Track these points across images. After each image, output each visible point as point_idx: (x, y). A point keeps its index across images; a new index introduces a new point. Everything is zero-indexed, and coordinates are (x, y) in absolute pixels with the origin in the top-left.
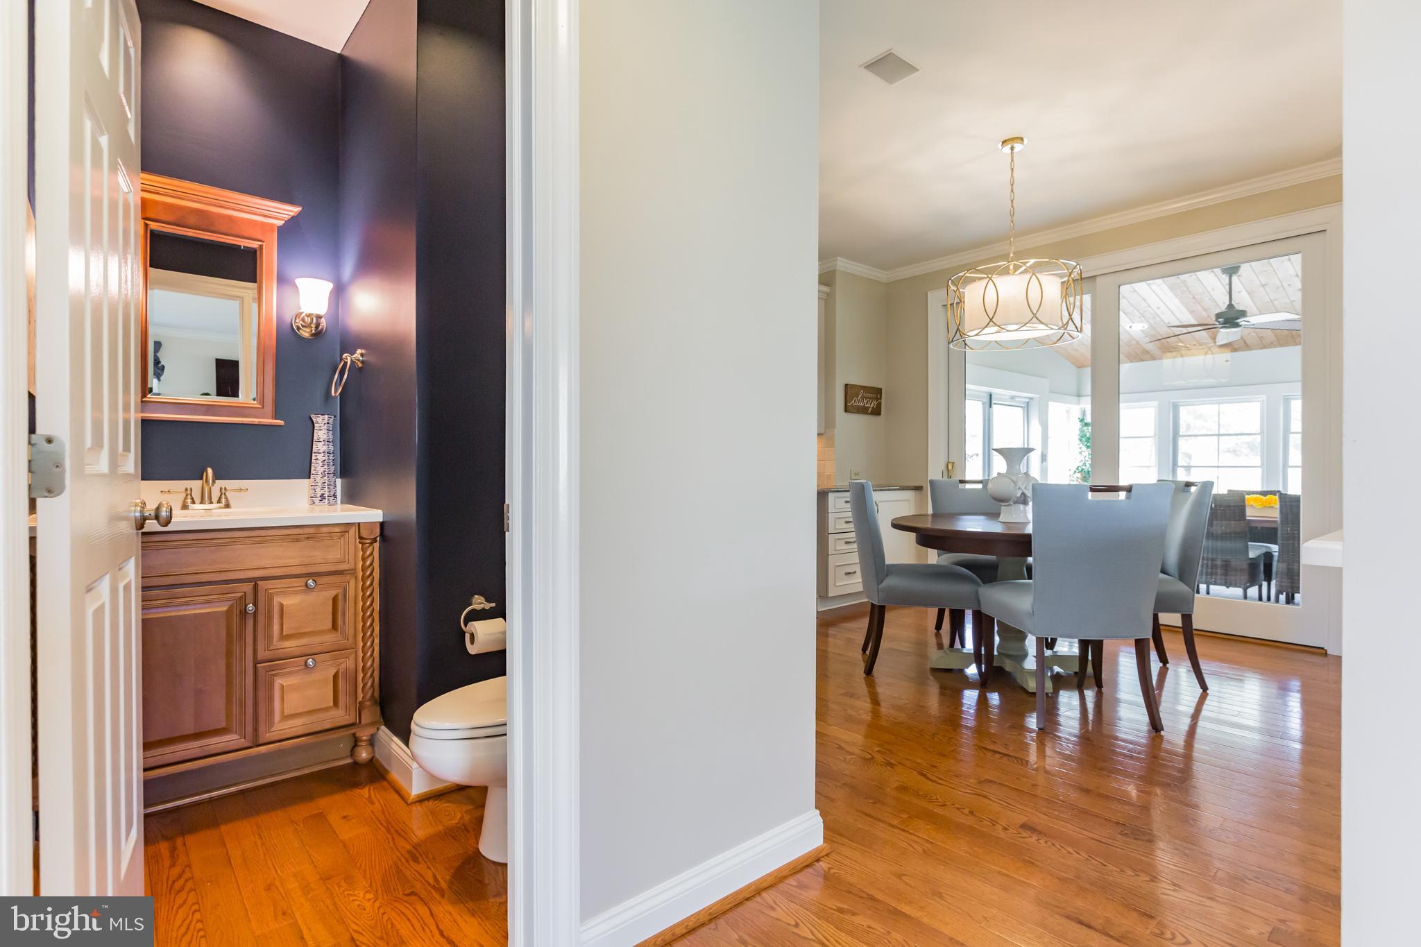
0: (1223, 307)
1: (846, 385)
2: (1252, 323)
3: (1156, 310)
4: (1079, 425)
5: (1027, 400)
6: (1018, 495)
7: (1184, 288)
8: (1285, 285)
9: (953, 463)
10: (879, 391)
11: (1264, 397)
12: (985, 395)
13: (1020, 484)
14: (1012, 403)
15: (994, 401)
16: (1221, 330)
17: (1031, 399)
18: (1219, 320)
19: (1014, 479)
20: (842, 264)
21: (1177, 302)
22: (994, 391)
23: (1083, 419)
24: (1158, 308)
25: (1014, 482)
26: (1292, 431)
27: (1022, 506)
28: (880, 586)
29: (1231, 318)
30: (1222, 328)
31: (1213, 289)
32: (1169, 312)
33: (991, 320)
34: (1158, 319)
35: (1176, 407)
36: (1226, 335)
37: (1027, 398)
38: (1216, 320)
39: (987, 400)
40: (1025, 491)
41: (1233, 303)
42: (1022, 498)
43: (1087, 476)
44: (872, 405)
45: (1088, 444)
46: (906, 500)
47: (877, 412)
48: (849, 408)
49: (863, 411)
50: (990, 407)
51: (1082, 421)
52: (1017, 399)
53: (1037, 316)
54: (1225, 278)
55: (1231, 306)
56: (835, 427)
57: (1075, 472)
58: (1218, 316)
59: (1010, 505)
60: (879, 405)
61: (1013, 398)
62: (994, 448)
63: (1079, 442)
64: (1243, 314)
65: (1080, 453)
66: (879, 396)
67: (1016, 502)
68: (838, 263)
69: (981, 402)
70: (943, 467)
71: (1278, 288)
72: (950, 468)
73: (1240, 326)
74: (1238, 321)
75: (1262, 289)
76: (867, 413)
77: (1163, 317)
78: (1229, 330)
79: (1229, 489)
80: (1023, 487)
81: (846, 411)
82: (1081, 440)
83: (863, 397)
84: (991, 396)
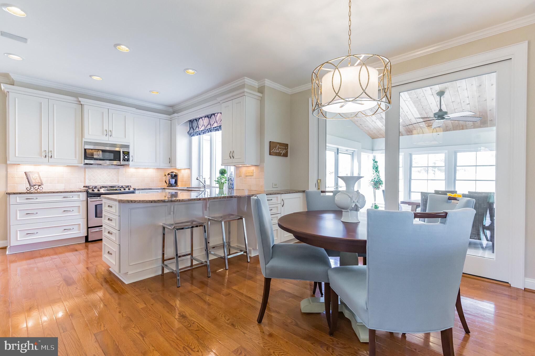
0: (437, 110)
1: (270, 142)
2: (450, 117)
3: (406, 113)
4: (372, 162)
5: (353, 152)
6: (353, 206)
7: (419, 103)
8: (462, 102)
9: (320, 180)
10: (287, 145)
11: (447, 151)
12: (336, 149)
13: (354, 200)
14: (346, 153)
15: (339, 152)
16: (437, 121)
17: (354, 151)
18: (435, 116)
19: (351, 196)
20: (268, 83)
21: (415, 109)
22: (339, 147)
23: (375, 160)
24: (407, 112)
25: (350, 198)
26: (458, 165)
27: (355, 212)
28: (267, 266)
29: (441, 115)
30: (436, 119)
31: (431, 104)
32: (412, 114)
33: (337, 94)
34: (406, 117)
35: (411, 155)
36: (438, 123)
37: (353, 151)
38: (434, 116)
39: (336, 151)
40: (357, 204)
41: (441, 108)
42: (356, 208)
43: (376, 183)
44: (283, 152)
45: (376, 170)
46: (299, 198)
47: (286, 155)
48: (271, 153)
49: (278, 154)
50: (338, 154)
51: (374, 160)
52: (349, 151)
53: (366, 91)
54: (438, 98)
55: (440, 110)
56: (264, 162)
57: (371, 181)
58: (435, 114)
59: (348, 211)
60: (287, 152)
61: (347, 150)
62: (339, 176)
63: (373, 169)
64: (446, 113)
65: (373, 174)
66: (287, 148)
67: (351, 210)
68: (266, 82)
69: (334, 152)
70: (315, 182)
71: (459, 103)
72: (319, 182)
73: (445, 119)
74: (444, 116)
75: (452, 104)
76: (281, 156)
77: (408, 116)
78: (440, 121)
79: (435, 190)
80: (356, 201)
81: (270, 154)
82: (373, 168)
83: (279, 148)
84: (338, 149)
